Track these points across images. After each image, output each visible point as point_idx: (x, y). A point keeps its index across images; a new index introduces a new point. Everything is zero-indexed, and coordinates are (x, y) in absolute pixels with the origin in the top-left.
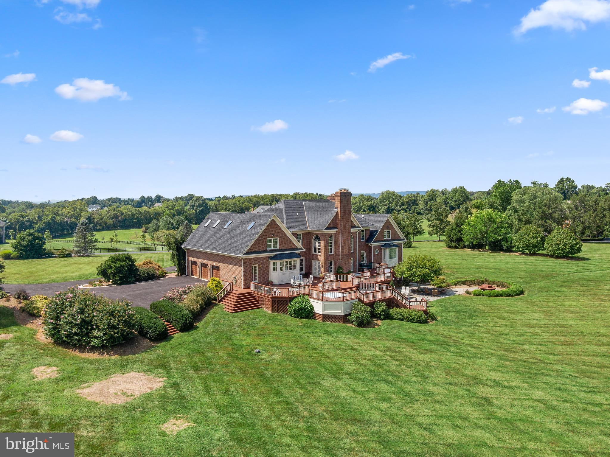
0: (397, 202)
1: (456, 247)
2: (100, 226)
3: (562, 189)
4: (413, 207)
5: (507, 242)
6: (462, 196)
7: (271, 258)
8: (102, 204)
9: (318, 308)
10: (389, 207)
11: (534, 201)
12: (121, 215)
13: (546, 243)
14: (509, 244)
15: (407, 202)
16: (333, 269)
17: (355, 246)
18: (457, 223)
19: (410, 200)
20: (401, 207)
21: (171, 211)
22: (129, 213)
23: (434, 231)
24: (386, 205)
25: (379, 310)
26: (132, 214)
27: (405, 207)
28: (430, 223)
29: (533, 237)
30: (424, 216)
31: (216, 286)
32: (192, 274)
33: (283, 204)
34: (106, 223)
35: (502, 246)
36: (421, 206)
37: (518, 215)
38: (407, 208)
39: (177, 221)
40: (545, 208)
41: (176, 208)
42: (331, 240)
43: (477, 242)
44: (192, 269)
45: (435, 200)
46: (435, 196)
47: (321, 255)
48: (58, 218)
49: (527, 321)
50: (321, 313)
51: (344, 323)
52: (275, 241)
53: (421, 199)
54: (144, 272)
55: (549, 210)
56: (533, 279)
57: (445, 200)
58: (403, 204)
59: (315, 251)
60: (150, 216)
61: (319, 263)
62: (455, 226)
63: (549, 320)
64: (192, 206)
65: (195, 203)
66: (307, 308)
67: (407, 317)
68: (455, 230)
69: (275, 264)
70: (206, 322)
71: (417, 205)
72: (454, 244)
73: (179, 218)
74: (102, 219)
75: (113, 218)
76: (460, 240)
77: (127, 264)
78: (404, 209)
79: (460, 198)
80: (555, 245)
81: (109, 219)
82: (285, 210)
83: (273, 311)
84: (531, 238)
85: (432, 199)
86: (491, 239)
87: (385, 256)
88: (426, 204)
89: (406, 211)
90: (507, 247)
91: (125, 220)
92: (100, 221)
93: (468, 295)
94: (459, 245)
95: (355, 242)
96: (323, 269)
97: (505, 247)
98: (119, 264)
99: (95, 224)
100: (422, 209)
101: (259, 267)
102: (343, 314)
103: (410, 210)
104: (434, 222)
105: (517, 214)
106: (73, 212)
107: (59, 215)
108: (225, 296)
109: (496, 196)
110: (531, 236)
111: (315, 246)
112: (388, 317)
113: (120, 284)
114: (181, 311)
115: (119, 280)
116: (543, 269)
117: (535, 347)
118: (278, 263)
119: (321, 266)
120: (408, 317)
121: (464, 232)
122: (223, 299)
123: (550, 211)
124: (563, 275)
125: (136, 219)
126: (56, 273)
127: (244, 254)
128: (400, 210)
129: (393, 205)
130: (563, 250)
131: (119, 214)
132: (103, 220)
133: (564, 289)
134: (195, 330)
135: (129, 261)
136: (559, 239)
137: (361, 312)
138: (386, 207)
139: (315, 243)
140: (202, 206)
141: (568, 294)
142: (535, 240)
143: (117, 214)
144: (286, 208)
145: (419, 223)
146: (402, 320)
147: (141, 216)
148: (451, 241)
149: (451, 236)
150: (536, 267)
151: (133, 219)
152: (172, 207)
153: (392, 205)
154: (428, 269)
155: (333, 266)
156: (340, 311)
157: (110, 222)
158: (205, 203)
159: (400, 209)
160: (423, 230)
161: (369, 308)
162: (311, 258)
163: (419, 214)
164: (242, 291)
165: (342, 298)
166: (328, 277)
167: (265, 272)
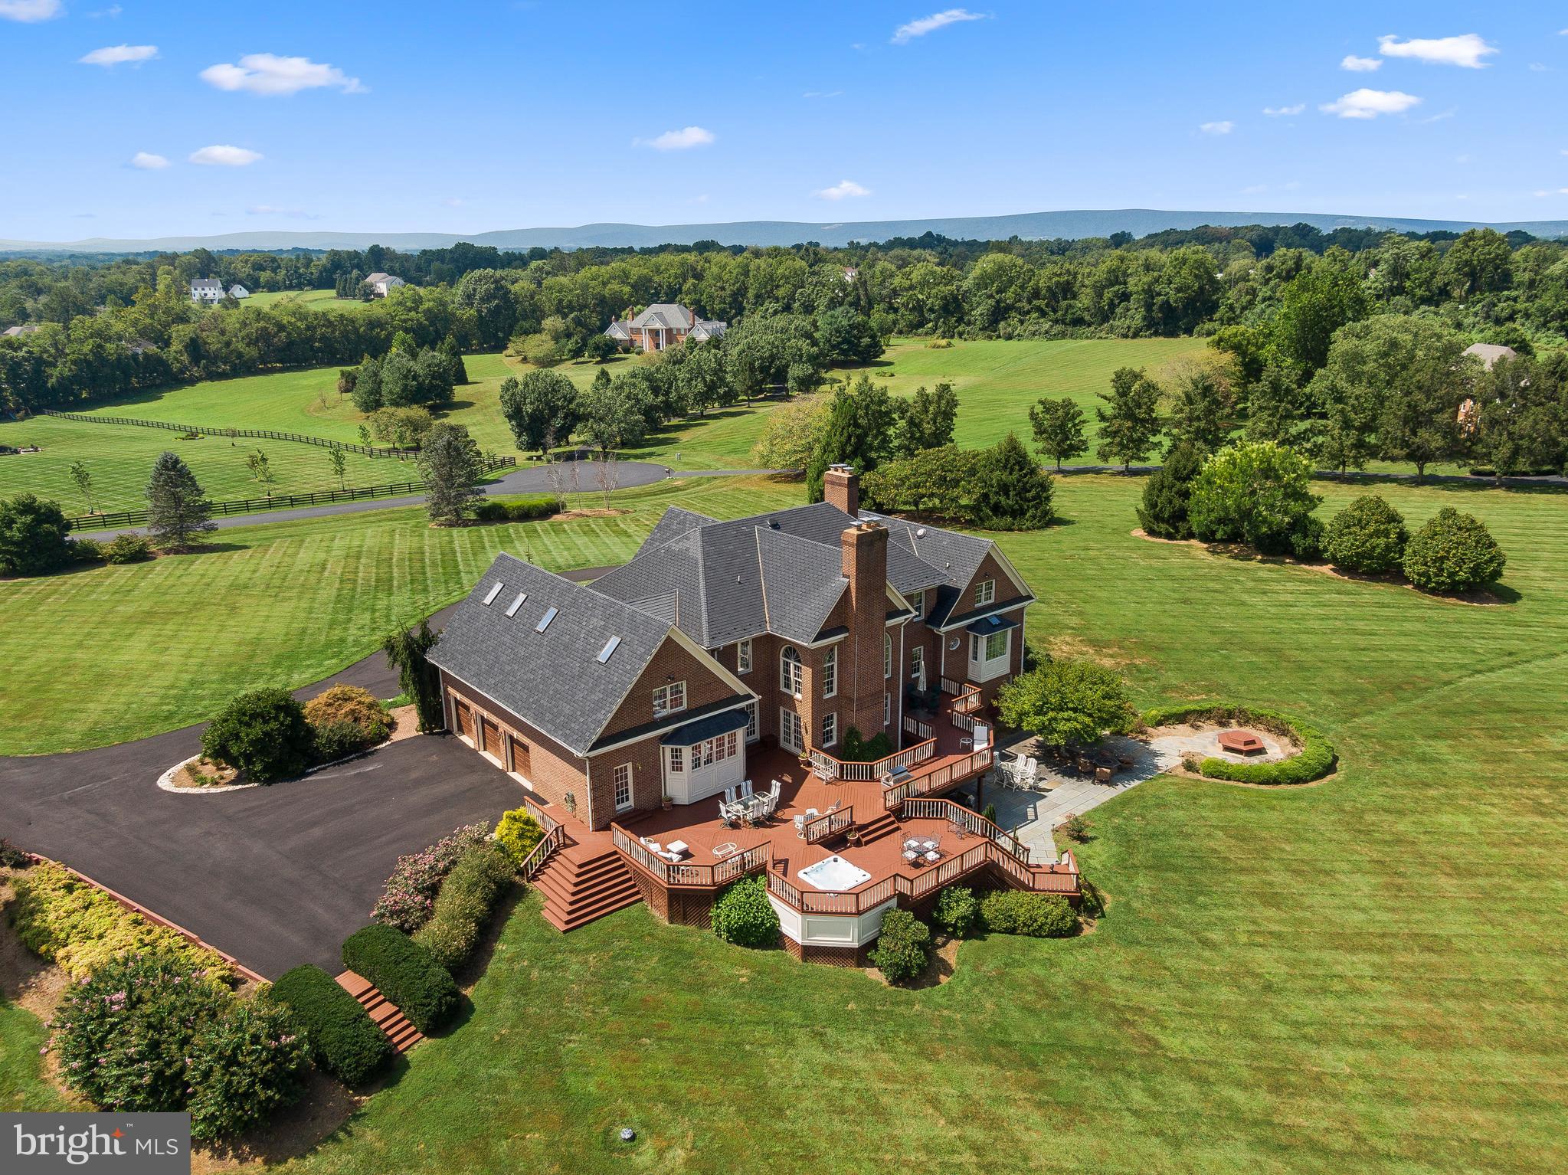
0: (1022, 287)
1: (1170, 536)
2: (225, 363)
3: (1467, 263)
4: (1064, 304)
5: (1305, 536)
6: (1196, 276)
7: (666, 739)
8: (227, 273)
9: (792, 924)
10: (998, 302)
11: (1391, 360)
12: (279, 331)
13: (1409, 551)
14: (1309, 541)
15: (1049, 289)
16: (835, 733)
17: (895, 661)
18: (1176, 470)
19: (1058, 283)
20: (1030, 303)
21: (413, 314)
22: (299, 324)
23: (1115, 449)
24: (991, 296)
25: (951, 917)
26: (308, 328)
27: (1042, 303)
28: (1104, 425)
29: (1377, 534)
30: (1092, 328)
31: (521, 836)
32: (461, 730)
33: (700, 543)
34: (240, 355)
35: (1292, 545)
36: (1084, 300)
37: (1342, 411)
38: (1047, 305)
39: (429, 366)
40: (1418, 396)
41: (426, 305)
42: (831, 659)
43: (1225, 533)
44: (458, 715)
45: (1125, 283)
46: (1125, 274)
47: (803, 698)
48: (110, 347)
49: (1336, 916)
50: (799, 941)
51: (859, 965)
52: (677, 691)
53: (1087, 282)
54: (329, 741)
55: (1428, 400)
56: (1363, 700)
57: (1150, 284)
58: (1036, 294)
59: (788, 686)
60: (356, 330)
61: (798, 719)
62: (1171, 479)
63: (1393, 910)
64: (469, 297)
65: (475, 290)
66: (762, 923)
67: (1025, 924)
68: (1170, 488)
69: (676, 754)
70: (496, 983)
71: (1074, 297)
72: (1163, 527)
73: (434, 357)
74: (228, 344)
75: (257, 340)
76: (1181, 515)
77: (282, 724)
78: (1039, 309)
79: (1190, 280)
80: (1435, 561)
81: (248, 345)
82: (705, 567)
83: (671, 920)
84: (1371, 536)
85: (1117, 282)
86: (1264, 530)
87: (975, 653)
88: (1100, 296)
89: (1043, 314)
90: (1305, 549)
91: (290, 344)
92: (224, 350)
93: (1190, 775)
94: (1177, 531)
95: (896, 650)
96: (808, 740)
97: (1299, 550)
98: (258, 729)
99: (214, 358)
100: (1087, 309)
101: (635, 769)
102: (856, 945)
103: (1055, 311)
104: (1117, 422)
105: (1340, 406)
106: (148, 321)
107: (109, 339)
108: (545, 863)
109: (1289, 319)
110: (1371, 529)
111: (787, 671)
112: (976, 927)
113: (269, 782)
114: (424, 973)
115: (264, 771)
116: (1393, 656)
117: (1349, 1055)
118: (687, 752)
119: (803, 731)
120: (1029, 922)
121: (1191, 503)
122: (539, 870)
123: (1430, 405)
124: (1447, 683)
125: (320, 340)
126: (101, 679)
127: (594, 747)
128: (1028, 312)
129: (1009, 296)
130: (1451, 575)
131: (272, 329)
132: (232, 347)
133: (1441, 747)
134: (465, 1028)
135: (287, 715)
136: (1447, 545)
137: (905, 947)
138: (991, 302)
139: (787, 664)
140: (495, 298)
141: (1451, 773)
142: (1382, 541)
143: (266, 328)
144: (706, 554)
145: (1075, 425)
146: (1012, 931)
147: (333, 332)
148: (1157, 518)
149: (1156, 505)
150: (1376, 641)
151: (311, 339)
152: (414, 301)
153: (1009, 294)
154: (1090, 715)
155: (834, 726)
156: (849, 938)
157: (253, 352)
158: (502, 287)
159: (1027, 307)
160: (1084, 442)
161: (926, 907)
162: (776, 700)
163: (1078, 322)
164: (591, 843)
165: (853, 903)
166: (823, 768)
167: (650, 777)
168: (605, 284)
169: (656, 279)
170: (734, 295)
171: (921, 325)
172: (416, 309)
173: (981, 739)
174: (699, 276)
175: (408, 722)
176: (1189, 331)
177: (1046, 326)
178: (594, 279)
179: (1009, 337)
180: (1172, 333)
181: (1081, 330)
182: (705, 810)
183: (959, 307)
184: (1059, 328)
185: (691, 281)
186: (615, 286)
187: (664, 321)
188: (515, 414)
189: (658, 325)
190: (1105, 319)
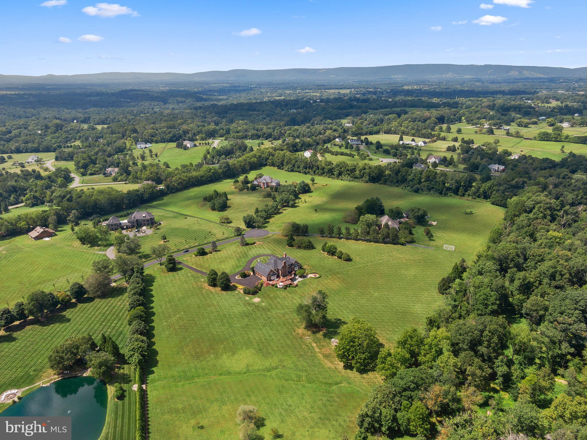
1: (324, 252)
31: (262, 281)
32: (256, 274)
42: (282, 270)
50: (279, 287)
51: (282, 289)
52: (272, 272)
58: (348, 170)
66: (277, 286)
67: (293, 287)
69: (272, 276)
70: (262, 289)
71: (356, 172)
80: (344, 258)
83: (271, 286)
88: (361, 172)
93: (310, 277)
95: (287, 269)
96: (280, 275)
111: (279, 271)
122: (264, 283)
124: (335, 271)
127: (267, 276)
137: (285, 288)
154: (303, 274)
155: (283, 274)
156: (282, 287)
161: (287, 286)
162: (279, 273)
163: (356, 178)
164: (267, 282)
165: (282, 285)
166: (282, 277)
167: (270, 278)
168: (250, 159)
169: (263, 155)
170: (281, 161)
171: (324, 174)
172: (209, 172)
173: (293, 275)
174: (273, 155)
175: (252, 273)
176: (377, 182)
177: (349, 178)
178: (248, 157)
179: (342, 180)
180: (374, 183)
181: (357, 180)
182: (274, 280)
183: (332, 171)
184: (352, 179)
185: (271, 157)
186: (253, 159)
187: (265, 181)
188: (245, 222)
189: (264, 182)
190: (362, 177)
